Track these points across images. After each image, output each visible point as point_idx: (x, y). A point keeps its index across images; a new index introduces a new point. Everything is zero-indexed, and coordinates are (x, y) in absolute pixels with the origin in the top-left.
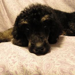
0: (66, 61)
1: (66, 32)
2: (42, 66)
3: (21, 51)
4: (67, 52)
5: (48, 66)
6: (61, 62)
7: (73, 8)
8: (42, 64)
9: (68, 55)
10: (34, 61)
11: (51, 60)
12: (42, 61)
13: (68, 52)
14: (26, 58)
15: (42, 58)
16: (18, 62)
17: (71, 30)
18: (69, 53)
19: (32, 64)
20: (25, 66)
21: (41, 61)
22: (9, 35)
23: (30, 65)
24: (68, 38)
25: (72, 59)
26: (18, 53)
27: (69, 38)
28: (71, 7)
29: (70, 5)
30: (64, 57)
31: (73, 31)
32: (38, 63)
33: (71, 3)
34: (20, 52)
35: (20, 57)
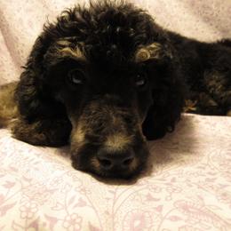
0: (204, 206)
1: (196, 102)
2: (114, 225)
3: (36, 163)
4: (204, 168)
5: (137, 223)
6: (185, 208)
7: (217, 27)
8: (113, 216)
9: (208, 180)
10: (82, 204)
11: (150, 198)
12: (114, 204)
13: (208, 169)
14: (52, 192)
15: (115, 193)
16: (17, 207)
17: (212, 96)
18: (210, 173)
19: (74, 217)
20: (45, 224)
21: (111, 203)
22: (4, 107)
23: (65, 220)
24: (204, 121)
25: (224, 195)
26: (28, 171)
27: (206, 123)
28: (211, 25)
29: (207, 20)
30: (195, 187)
31: (216, 101)
32: (96, 212)
33: (211, 12)
34: (36, 166)
35: (31, 185)
